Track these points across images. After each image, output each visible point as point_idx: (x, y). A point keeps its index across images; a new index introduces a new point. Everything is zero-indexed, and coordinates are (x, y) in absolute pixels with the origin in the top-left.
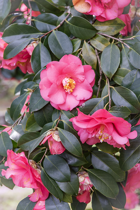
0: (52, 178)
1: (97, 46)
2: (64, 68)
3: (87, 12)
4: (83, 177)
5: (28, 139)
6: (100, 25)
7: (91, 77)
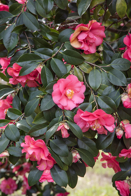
0: (57, 154)
1: (83, 70)
2: (69, 83)
3: (79, 48)
4: (75, 154)
5: (37, 128)
6: (85, 56)
7: (84, 89)
